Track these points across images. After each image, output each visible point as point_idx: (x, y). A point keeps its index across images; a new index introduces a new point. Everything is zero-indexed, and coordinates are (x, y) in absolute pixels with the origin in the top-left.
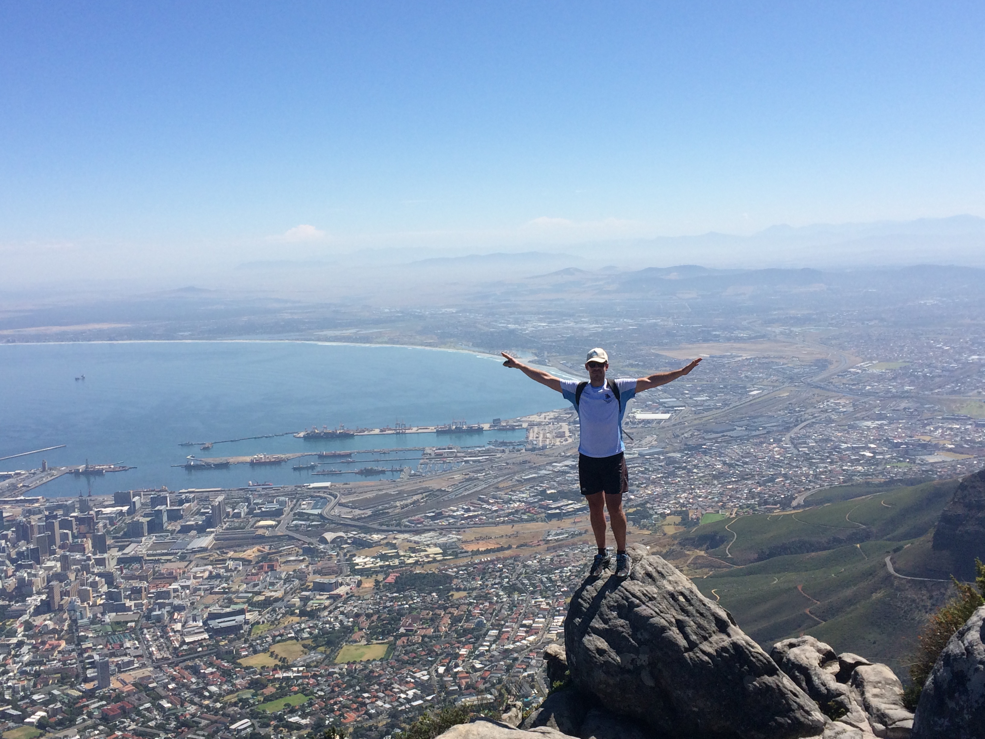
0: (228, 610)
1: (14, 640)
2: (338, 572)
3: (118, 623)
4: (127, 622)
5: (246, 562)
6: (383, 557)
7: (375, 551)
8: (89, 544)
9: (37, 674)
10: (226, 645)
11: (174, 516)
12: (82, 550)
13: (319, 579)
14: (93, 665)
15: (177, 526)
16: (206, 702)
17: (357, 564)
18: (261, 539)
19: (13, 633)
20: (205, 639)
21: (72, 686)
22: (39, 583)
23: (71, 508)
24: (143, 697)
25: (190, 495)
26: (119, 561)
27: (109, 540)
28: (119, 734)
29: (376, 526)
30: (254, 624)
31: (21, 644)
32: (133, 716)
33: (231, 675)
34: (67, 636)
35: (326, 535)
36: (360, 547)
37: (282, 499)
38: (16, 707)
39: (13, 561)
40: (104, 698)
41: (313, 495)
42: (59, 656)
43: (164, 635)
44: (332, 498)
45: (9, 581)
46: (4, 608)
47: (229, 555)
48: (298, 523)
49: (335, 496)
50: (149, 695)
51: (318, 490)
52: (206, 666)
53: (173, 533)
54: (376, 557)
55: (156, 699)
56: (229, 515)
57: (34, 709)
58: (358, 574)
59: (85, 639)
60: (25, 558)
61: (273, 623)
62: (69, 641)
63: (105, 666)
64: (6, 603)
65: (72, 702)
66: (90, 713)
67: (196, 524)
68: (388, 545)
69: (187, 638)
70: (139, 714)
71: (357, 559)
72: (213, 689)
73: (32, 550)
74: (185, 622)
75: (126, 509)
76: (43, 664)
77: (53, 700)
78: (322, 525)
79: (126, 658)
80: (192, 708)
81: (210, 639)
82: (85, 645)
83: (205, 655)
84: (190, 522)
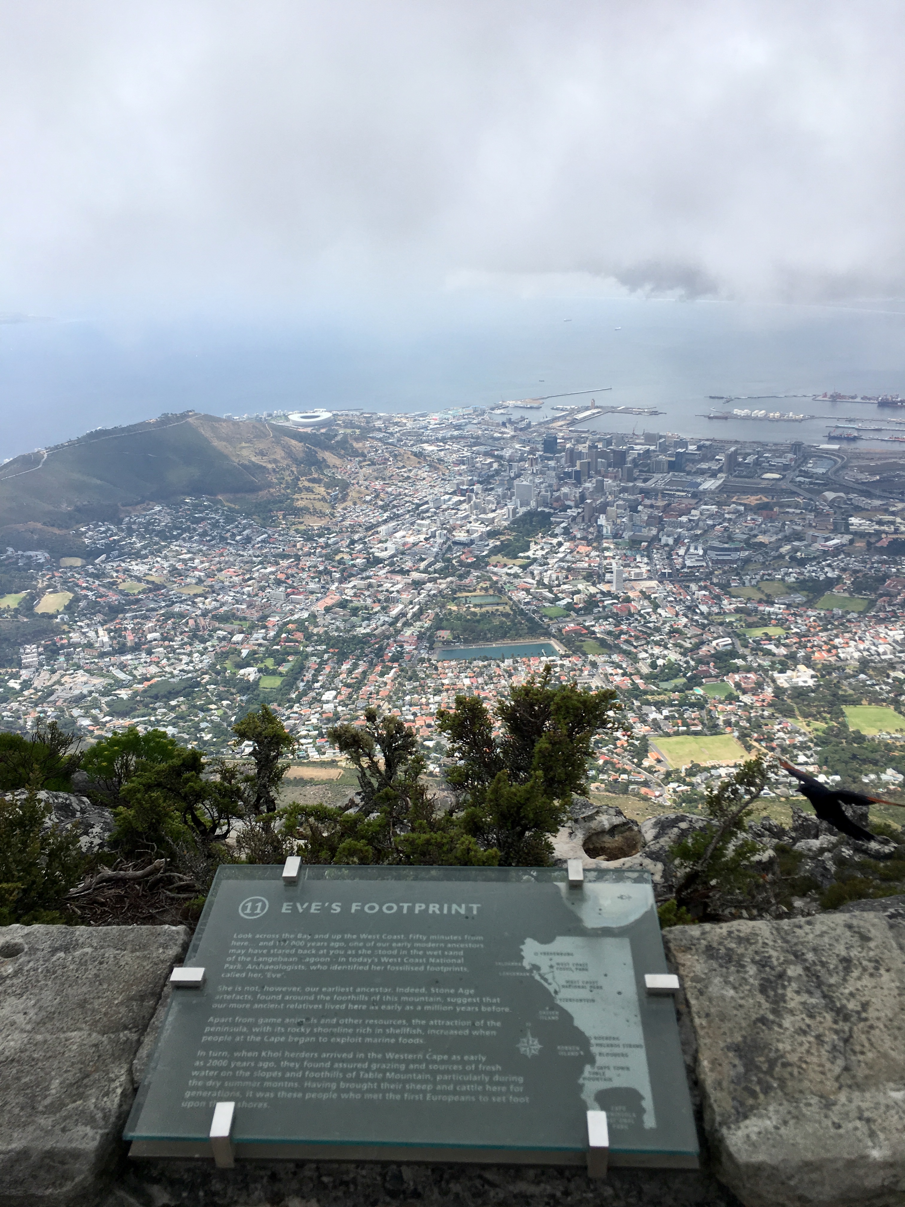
0: (726, 546)
1: (555, 541)
2: (833, 528)
3: (634, 541)
4: (641, 542)
5: (749, 507)
7: (872, 514)
9: (569, 569)
10: (720, 574)
11: (692, 459)
13: (813, 532)
15: (693, 468)
16: (696, 618)
17: (852, 525)
18: (764, 490)
20: (703, 566)
21: (594, 584)
24: (646, 603)
25: (708, 443)
26: (642, 491)
27: (636, 473)
28: (624, 627)
29: (878, 492)
30: (747, 561)
31: (560, 544)
32: (636, 616)
33: (720, 600)
34: (595, 544)
35: (827, 494)
36: (858, 510)
37: (790, 456)
38: (551, 591)
39: (561, 479)
40: (616, 597)
41: (821, 455)
42: (587, 559)
43: (669, 557)
44: (839, 460)
45: (556, 494)
46: (550, 515)
47: (734, 500)
48: (801, 479)
49: (843, 459)
50: (651, 602)
51: (827, 451)
52: (701, 588)
53: (689, 473)
54: (872, 521)
55: (656, 606)
56: (740, 464)
57: (563, 595)
58: (851, 533)
59: (607, 549)
60: (570, 478)
61: (764, 563)
62: (596, 549)
63: (620, 573)
64: (552, 511)
65: (592, 596)
66: (604, 607)
67: (709, 468)
68: (886, 511)
69: (688, 563)
70: (641, 616)
71: (853, 520)
72: (704, 608)
73: (576, 472)
74: (688, 549)
75: (652, 448)
76: (574, 563)
77: (578, 592)
78: (824, 485)
79: (637, 570)
80: (684, 620)
81: (707, 567)
82: (607, 554)
83: (700, 580)
84: (704, 466)
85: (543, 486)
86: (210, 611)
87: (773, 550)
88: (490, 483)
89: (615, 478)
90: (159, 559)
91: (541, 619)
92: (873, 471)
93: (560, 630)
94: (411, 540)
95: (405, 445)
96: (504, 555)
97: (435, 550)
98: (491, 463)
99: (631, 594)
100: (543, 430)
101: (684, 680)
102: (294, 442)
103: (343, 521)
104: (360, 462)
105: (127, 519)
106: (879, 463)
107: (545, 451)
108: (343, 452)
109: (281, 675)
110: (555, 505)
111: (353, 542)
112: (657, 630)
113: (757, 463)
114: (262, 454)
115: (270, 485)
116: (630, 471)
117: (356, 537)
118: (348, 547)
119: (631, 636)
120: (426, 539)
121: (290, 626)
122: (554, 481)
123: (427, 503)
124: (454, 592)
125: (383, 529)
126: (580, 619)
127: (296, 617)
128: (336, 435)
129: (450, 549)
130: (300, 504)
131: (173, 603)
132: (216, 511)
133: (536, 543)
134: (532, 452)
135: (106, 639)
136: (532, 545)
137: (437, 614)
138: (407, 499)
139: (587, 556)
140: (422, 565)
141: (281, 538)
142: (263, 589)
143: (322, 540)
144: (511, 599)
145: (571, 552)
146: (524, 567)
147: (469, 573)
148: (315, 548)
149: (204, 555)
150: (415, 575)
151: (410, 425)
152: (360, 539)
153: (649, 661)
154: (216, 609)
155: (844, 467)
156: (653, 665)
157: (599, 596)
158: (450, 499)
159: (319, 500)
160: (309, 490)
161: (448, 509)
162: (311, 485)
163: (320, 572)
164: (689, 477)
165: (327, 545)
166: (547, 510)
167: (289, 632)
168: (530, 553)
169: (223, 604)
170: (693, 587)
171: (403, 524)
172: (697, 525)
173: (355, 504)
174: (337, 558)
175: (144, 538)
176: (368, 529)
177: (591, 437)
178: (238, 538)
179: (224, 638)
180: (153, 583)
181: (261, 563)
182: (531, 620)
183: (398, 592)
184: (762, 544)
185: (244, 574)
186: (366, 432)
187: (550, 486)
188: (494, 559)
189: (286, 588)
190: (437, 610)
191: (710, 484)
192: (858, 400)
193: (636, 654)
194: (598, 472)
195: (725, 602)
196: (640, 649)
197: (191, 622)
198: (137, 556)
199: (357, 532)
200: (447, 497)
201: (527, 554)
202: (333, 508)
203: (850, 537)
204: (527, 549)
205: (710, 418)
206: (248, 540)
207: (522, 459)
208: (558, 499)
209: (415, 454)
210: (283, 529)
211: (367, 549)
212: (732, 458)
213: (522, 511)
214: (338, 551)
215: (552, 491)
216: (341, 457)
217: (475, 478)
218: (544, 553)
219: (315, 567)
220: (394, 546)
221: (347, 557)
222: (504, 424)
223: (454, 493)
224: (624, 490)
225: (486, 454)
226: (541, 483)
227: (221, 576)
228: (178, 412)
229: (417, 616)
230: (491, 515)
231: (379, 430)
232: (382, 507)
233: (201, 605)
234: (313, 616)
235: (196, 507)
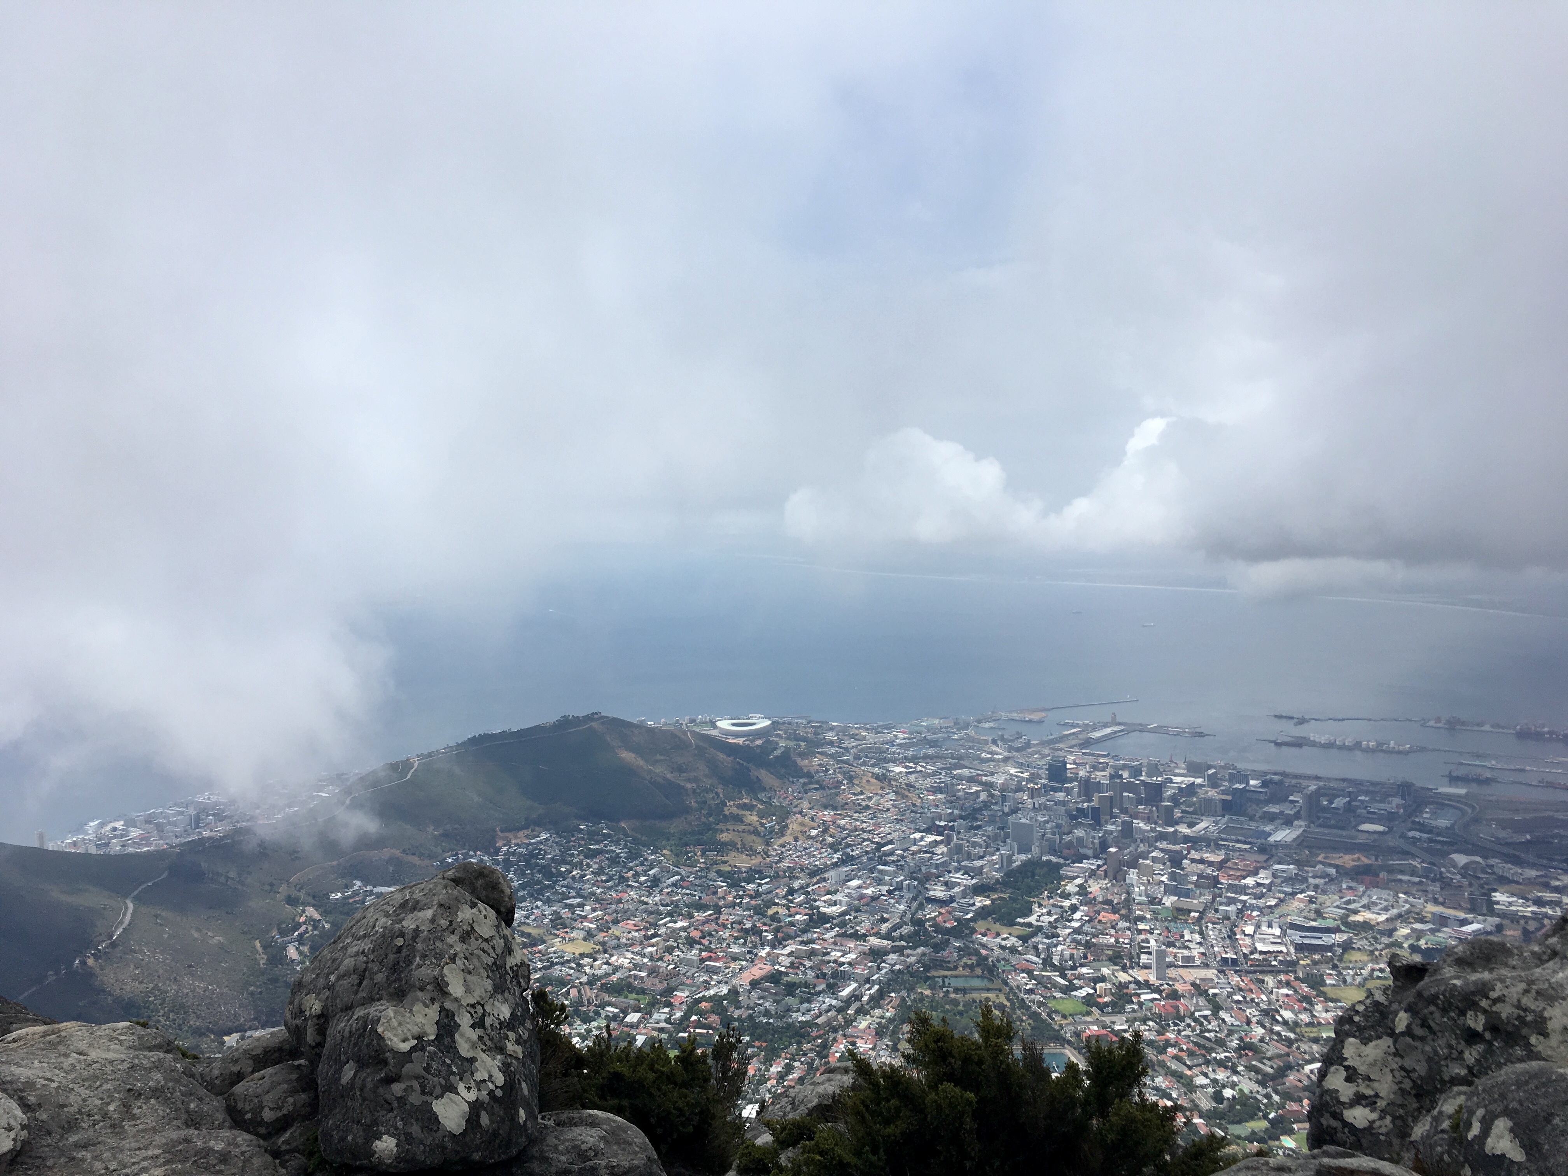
0: (1314, 924)
1: (1067, 903)
2: (1471, 908)
3: (1179, 910)
4: (1190, 911)
5: (1342, 870)
6: (1538, 901)
7: (1526, 890)
8: (1154, 814)
9: (1088, 945)
10: (1308, 965)
13: (1441, 911)
15: (1258, 811)
16: (1277, 1028)
17: (1498, 903)
18: (1364, 846)
19: (1066, 895)
20: (1281, 952)
21: (1124, 969)
23: (1139, 771)
24: (1202, 1001)
25: (1276, 778)
26: (1186, 839)
27: (1177, 813)
28: (1171, 1036)
29: (1531, 858)
30: (1347, 947)
31: (1074, 909)
32: (1188, 1021)
33: (1311, 1004)
34: (1123, 912)
35: (1455, 856)
36: (1504, 881)
37: (1396, 801)
38: (1063, 976)
39: (1073, 817)
40: (1158, 990)
41: (1441, 803)
42: (1113, 932)
43: (1232, 936)
44: (1470, 811)
45: (1067, 838)
46: (1059, 866)
47: (1320, 858)
48: (1417, 834)
49: (1474, 808)
50: (1209, 1001)
51: (1449, 797)
52: (1280, 985)
53: (1252, 818)
54: (1527, 899)
55: (1216, 1009)
56: (1325, 809)
57: (1081, 983)
58: (1498, 916)
59: (1142, 919)
60: (1086, 816)
61: (1372, 953)
62: (1125, 918)
63: (1161, 955)
64: (1062, 861)
65: (1122, 986)
66: (1141, 1004)
67: (1282, 813)
68: (1546, 886)
69: (1260, 947)
70: (1196, 1020)
71: (1498, 896)
72: (1288, 1015)
73: (1093, 809)
74: (1258, 926)
75: (1199, 781)
76: (1095, 936)
77: (1103, 979)
78: (1451, 844)
79: (1186, 953)
80: (1260, 1031)
81: (1288, 953)
82: (1141, 926)
83: (1280, 972)
84: (1274, 809)
85: (1048, 826)
86: (599, 978)
87: (1382, 933)
88: (976, 819)
89: (1148, 820)
90: (539, 903)
91: (1049, 1015)
92: (1519, 827)
93: (1077, 1034)
94: (869, 892)
95: (864, 764)
96: (995, 921)
97: (902, 907)
98: (977, 792)
99: (1179, 987)
100: (1046, 751)
101: (1264, 1124)
102: (721, 756)
103: (779, 861)
104: (804, 784)
105: (505, 848)
106: (1528, 816)
107: (1051, 778)
108: (783, 771)
110: (1066, 852)
111: (791, 891)
112: (1221, 1043)
113: (1349, 808)
114: (680, 769)
115: (687, 810)
116: (1169, 811)
117: (796, 885)
118: (784, 897)
119: (1181, 1050)
120: (890, 892)
121: (703, 1005)
122: (1063, 821)
123: (891, 842)
124: (927, 968)
125: (831, 874)
126: (1107, 1020)
127: (712, 992)
128: (775, 749)
129: (921, 907)
130: (724, 837)
131: (553, 964)
132: (617, 843)
133: (1040, 905)
134: (1033, 778)
136: (1035, 907)
137: (903, 1000)
138: (865, 836)
139: (1113, 927)
140: (884, 927)
141: (697, 882)
142: (670, 950)
143: (751, 886)
144: (1007, 984)
145: (1089, 921)
146: (1024, 939)
147: (947, 943)
148: (742, 897)
149: (598, 900)
150: (874, 941)
151: (871, 738)
152: (802, 888)
153: (1211, 1090)
154: (607, 975)
155: (1476, 820)
156: (1218, 1097)
157: (1132, 986)
158: (922, 839)
159: (750, 833)
160: (738, 819)
161: (920, 851)
162: (741, 812)
163: (747, 931)
164: (1253, 825)
165: (758, 894)
166: (1053, 859)
167: (701, 1013)
168: (1032, 919)
169: (616, 969)
170: (1270, 981)
171: (859, 870)
172: (1269, 890)
173: (796, 839)
174: (770, 912)
175: (523, 874)
176: (812, 874)
177: (1112, 763)
178: (643, 879)
179: (615, 1017)
180: (529, 935)
181: (670, 914)
182: (1035, 1016)
183: (850, 963)
184: (1366, 926)
185: (646, 929)
186: (815, 744)
187: (1058, 826)
188: (980, 926)
189: (701, 950)
190: (904, 993)
191: (1282, 835)
192: (1487, 727)
193: (1191, 1079)
194: (1124, 811)
195: (1319, 1007)
196: (1196, 1070)
197: (574, 992)
199: (797, 878)
200: (918, 835)
201: (1027, 920)
202: (768, 844)
203: (1497, 920)
204: (1030, 912)
205: (1277, 744)
206: (655, 882)
207: (1019, 789)
208: (1069, 845)
209: (877, 777)
210: (701, 870)
211: (809, 902)
212: (1313, 800)
213: (1020, 859)
214: (771, 903)
215: (1061, 835)
216: (781, 777)
217: (956, 812)
218: (1052, 919)
219: (740, 923)
220: (847, 899)
221: (783, 911)
222: (994, 742)
223: (928, 831)
224: (1162, 837)
225: (971, 780)
226: (1047, 822)
227: (616, 930)
228: (581, 713)
229: (877, 1000)
230: (978, 863)
231: (831, 743)
232: (831, 846)
233: (587, 969)
234: (734, 993)
235: (593, 836)
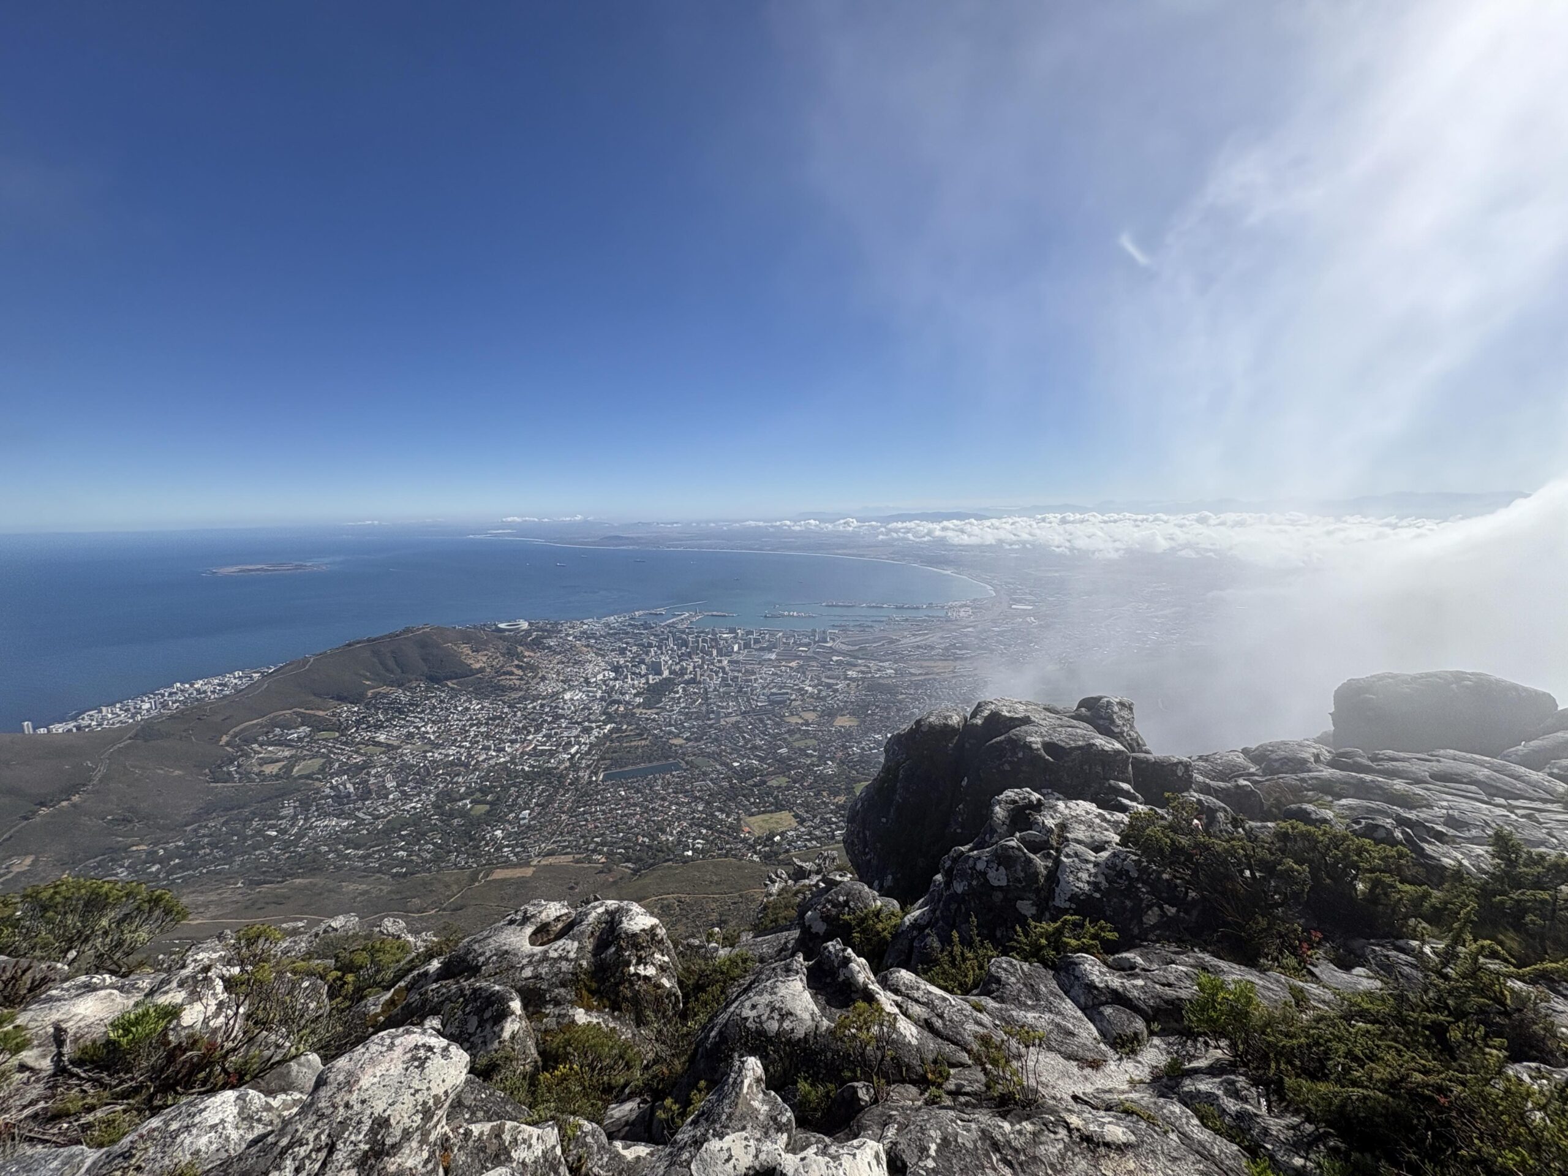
0: (780, 692)
1: (677, 696)
2: (838, 678)
3: (726, 693)
4: (731, 693)
5: (791, 668)
6: (863, 672)
7: (858, 669)
8: (715, 652)
9: (687, 713)
10: (778, 709)
11: (757, 641)
12: (711, 655)
13: (827, 681)
14: (713, 712)
15: (757, 646)
17: (848, 675)
18: (799, 657)
19: (677, 692)
20: (768, 705)
21: (703, 721)
22: (691, 668)
23: (708, 633)
24: (736, 731)
28: (723, 747)
38: (676, 728)
40: (717, 728)
43: (748, 701)
45: (677, 666)
46: (673, 679)
47: (782, 664)
48: (819, 650)
50: (739, 730)
55: (742, 733)
56: (784, 643)
57: (684, 730)
58: (848, 680)
59: (710, 698)
62: (703, 699)
63: (718, 713)
65: (702, 729)
66: (710, 736)
67: (767, 646)
69: (759, 704)
74: (758, 695)
75: (734, 636)
76: (690, 708)
77: (694, 727)
79: (729, 711)
82: (710, 702)
83: (767, 713)
84: (764, 645)
88: (635, 662)
91: (670, 746)
93: (683, 753)
99: (726, 726)
102: (502, 642)
104: (547, 653)
105: (374, 701)
108: (535, 647)
109: (487, 803)
111: (542, 706)
114: (478, 651)
117: (545, 702)
118: (539, 709)
119: (727, 752)
122: (675, 659)
124: (613, 733)
126: (696, 744)
127: (500, 760)
128: (531, 636)
129: (609, 705)
132: (443, 691)
135: (352, 790)
137: (601, 750)
146: (658, 714)
149: (433, 722)
150: (586, 725)
152: (548, 703)
154: (440, 760)
155: (841, 643)
160: (512, 673)
162: (513, 669)
163: (519, 728)
164: (756, 653)
165: (524, 709)
166: (671, 677)
167: (495, 772)
169: (447, 755)
170: (763, 718)
175: (387, 714)
176: (553, 696)
177: (696, 631)
178: (459, 708)
182: (664, 748)
187: (673, 661)
188: (638, 710)
198: (379, 726)
202: (529, 683)
206: (467, 709)
209: (585, 646)
211: (552, 710)
213: (655, 678)
214: (532, 713)
215: (674, 665)
216: (534, 650)
217: (625, 659)
218: (671, 704)
219: (515, 724)
229: (588, 753)
230: (637, 682)
234: (512, 761)
235: (427, 689)
